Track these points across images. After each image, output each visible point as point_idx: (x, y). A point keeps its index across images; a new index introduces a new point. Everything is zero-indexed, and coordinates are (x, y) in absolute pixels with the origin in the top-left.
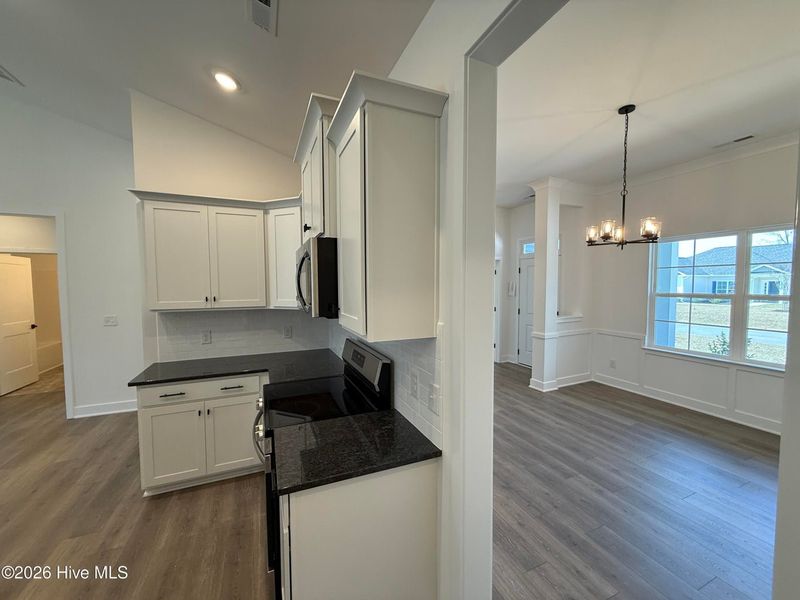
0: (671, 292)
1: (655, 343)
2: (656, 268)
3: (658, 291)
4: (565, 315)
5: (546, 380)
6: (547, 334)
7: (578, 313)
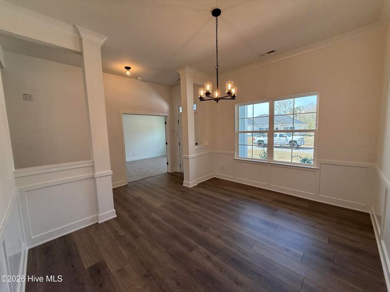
0: (245, 130)
1: (240, 156)
2: (238, 119)
3: (240, 130)
4: (200, 144)
5: (191, 181)
6: (190, 156)
7: (206, 144)
